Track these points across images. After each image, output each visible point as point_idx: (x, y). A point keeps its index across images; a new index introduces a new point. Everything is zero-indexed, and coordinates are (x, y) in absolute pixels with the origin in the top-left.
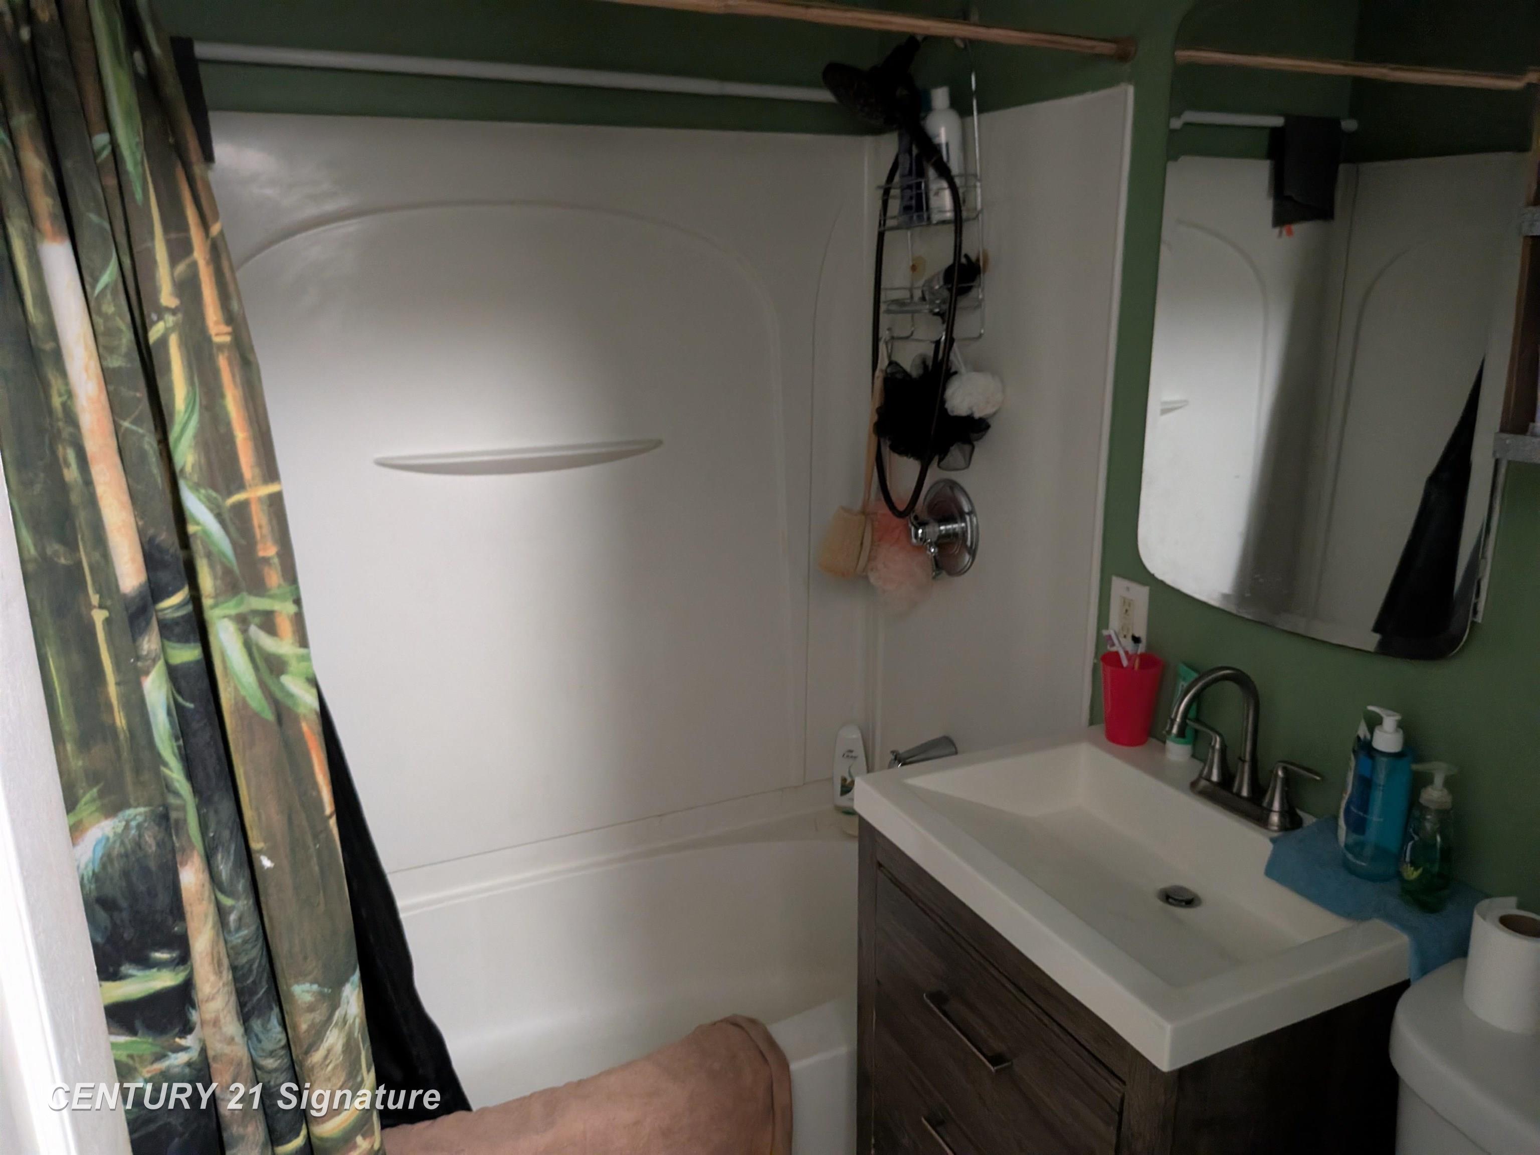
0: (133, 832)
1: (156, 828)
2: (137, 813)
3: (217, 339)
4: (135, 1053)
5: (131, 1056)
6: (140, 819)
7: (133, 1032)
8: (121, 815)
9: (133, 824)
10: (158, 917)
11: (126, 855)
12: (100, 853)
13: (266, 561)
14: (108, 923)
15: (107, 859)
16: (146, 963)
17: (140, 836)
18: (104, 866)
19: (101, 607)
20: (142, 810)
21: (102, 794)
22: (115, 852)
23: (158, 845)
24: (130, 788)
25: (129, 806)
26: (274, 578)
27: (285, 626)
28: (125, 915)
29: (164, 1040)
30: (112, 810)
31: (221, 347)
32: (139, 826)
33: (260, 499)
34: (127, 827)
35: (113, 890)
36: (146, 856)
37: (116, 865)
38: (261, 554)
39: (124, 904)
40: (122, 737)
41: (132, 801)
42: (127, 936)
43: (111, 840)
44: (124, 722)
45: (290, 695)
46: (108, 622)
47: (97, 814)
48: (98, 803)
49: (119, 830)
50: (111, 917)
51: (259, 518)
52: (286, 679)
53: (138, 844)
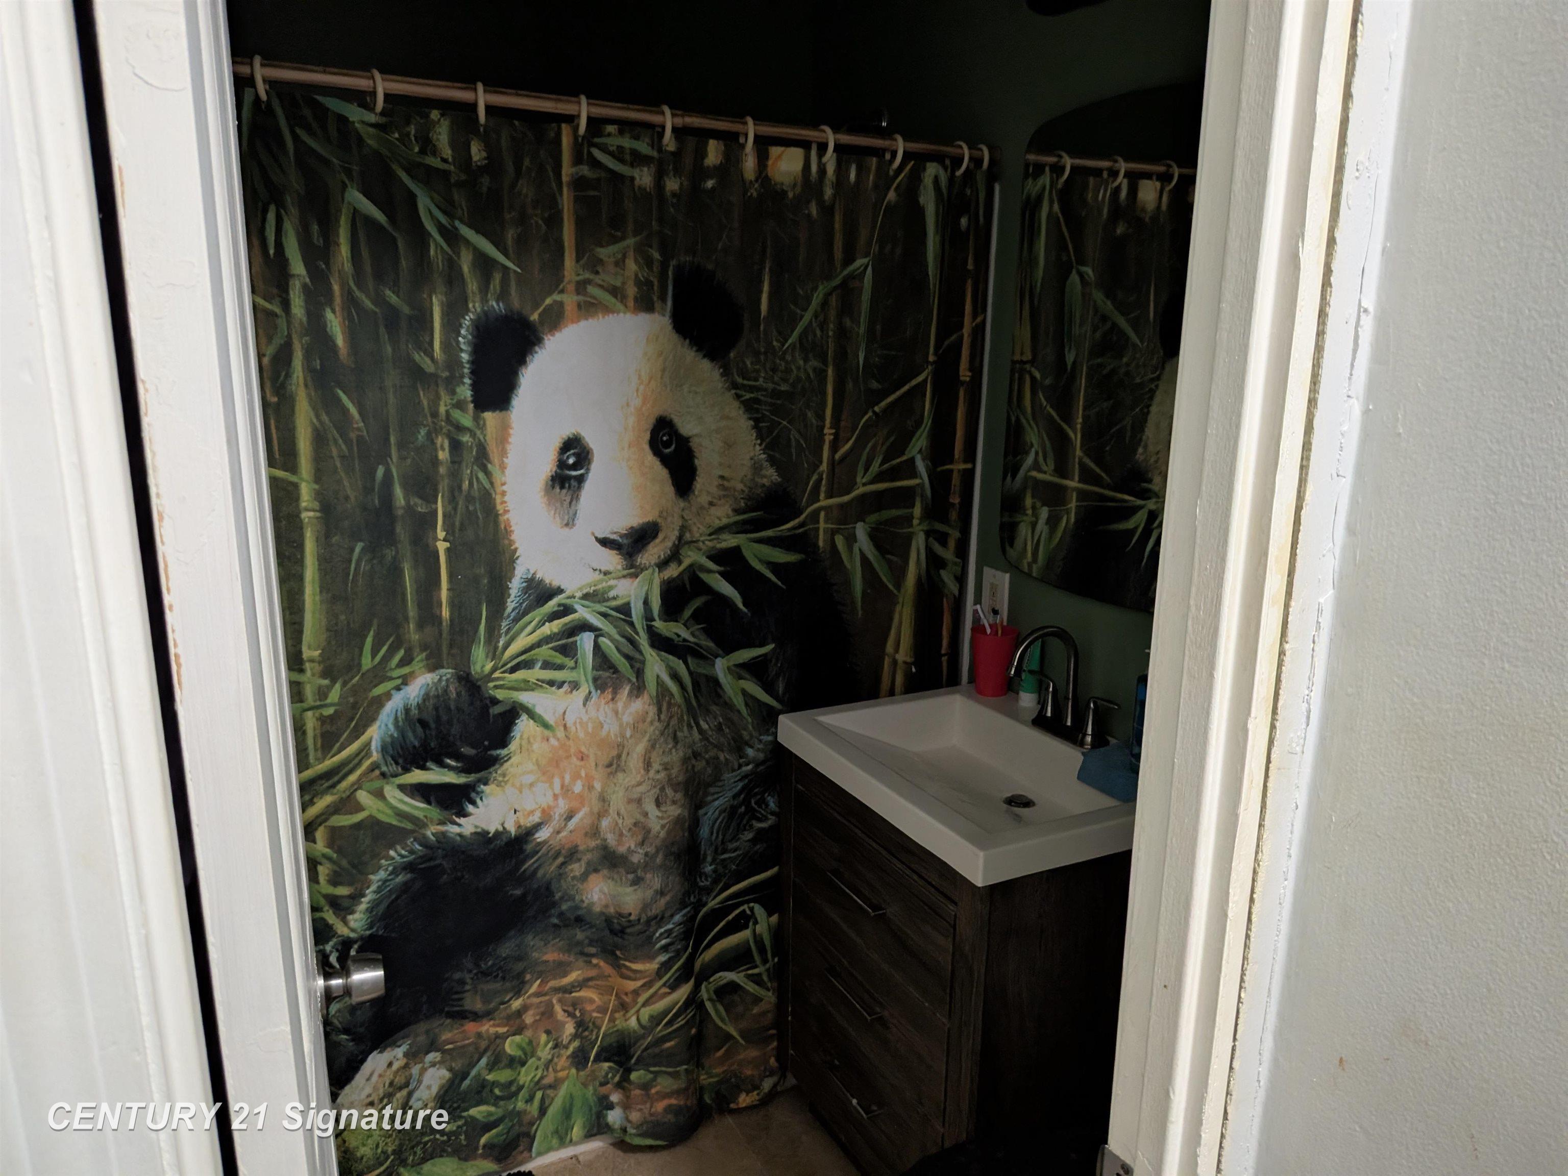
0: (444, 683)
1: (457, 684)
2: (447, 672)
3: (962, 378)
4: (429, 815)
5: (426, 817)
6: (449, 676)
7: (429, 803)
8: (437, 672)
9: (444, 678)
10: (451, 738)
11: (438, 696)
12: (422, 692)
13: (953, 505)
14: (423, 736)
15: (426, 697)
16: (442, 765)
17: (447, 686)
18: (424, 700)
19: (445, 540)
20: (450, 671)
21: (427, 658)
22: (432, 694)
23: (457, 694)
24: (445, 656)
25: (443, 667)
26: (954, 515)
27: (952, 544)
28: (434, 733)
29: (446, 814)
30: (432, 668)
31: (963, 383)
32: (447, 680)
33: (959, 471)
34: (440, 680)
35: (429, 717)
36: (449, 699)
37: (431, 701)
38: (951, 500)
39: (433, 725)
40: (444, 624)
41: (445, 664)
42: (432, 745)
43: (431, 686)
44: (448, 614)
45: (942, 581)
46: (448, 550)
47: (423, 669)
48: (425, 662)
49: (436, 681)
50: (425, 732)
51: (956, 480)
52: (943, 573)
53: (446, 691)
